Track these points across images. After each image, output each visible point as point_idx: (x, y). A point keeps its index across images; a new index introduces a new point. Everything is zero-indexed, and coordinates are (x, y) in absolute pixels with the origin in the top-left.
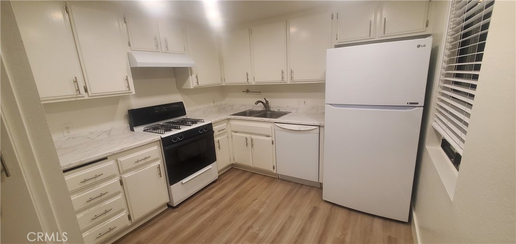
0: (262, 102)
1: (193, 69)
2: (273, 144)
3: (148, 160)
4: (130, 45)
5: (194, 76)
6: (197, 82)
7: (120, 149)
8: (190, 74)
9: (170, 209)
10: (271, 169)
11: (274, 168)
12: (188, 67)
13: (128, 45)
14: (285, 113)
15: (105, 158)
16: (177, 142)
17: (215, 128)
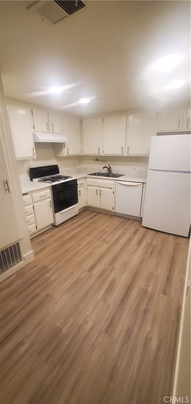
0: (107, 168)
1: (66, 144)
2: (114, 193)
3: (45, 197)
4: (34, 128)
5: (66, 148)
6: (68, 153)
7: (33, 189)
8: (64, 147)
9: (54, 227)
10: (112, 209)
11: (113, 209)
12: (63, 143)
13: (33, 128)
14: (122, 175)
15: (27, 194)
16: (59, 188)
17: (78, 182)
